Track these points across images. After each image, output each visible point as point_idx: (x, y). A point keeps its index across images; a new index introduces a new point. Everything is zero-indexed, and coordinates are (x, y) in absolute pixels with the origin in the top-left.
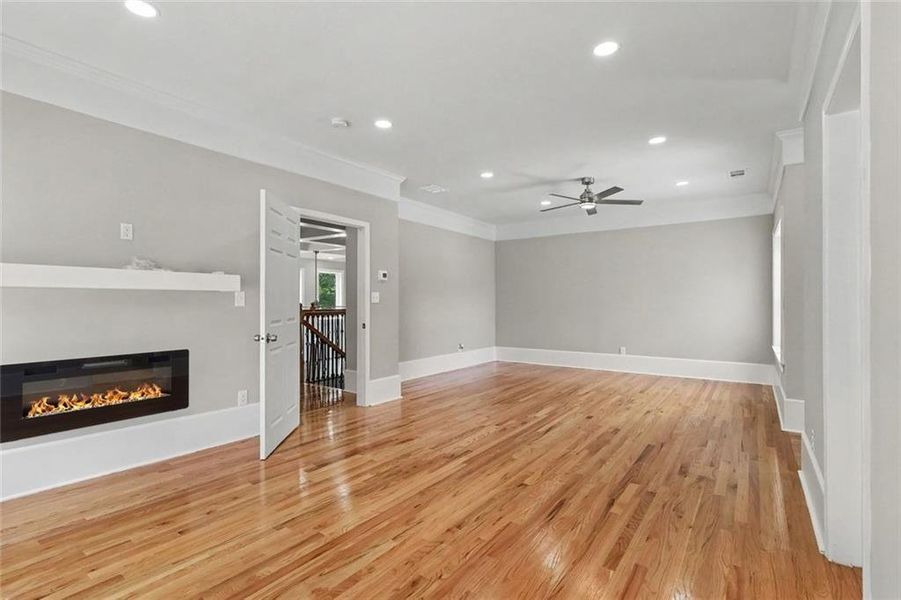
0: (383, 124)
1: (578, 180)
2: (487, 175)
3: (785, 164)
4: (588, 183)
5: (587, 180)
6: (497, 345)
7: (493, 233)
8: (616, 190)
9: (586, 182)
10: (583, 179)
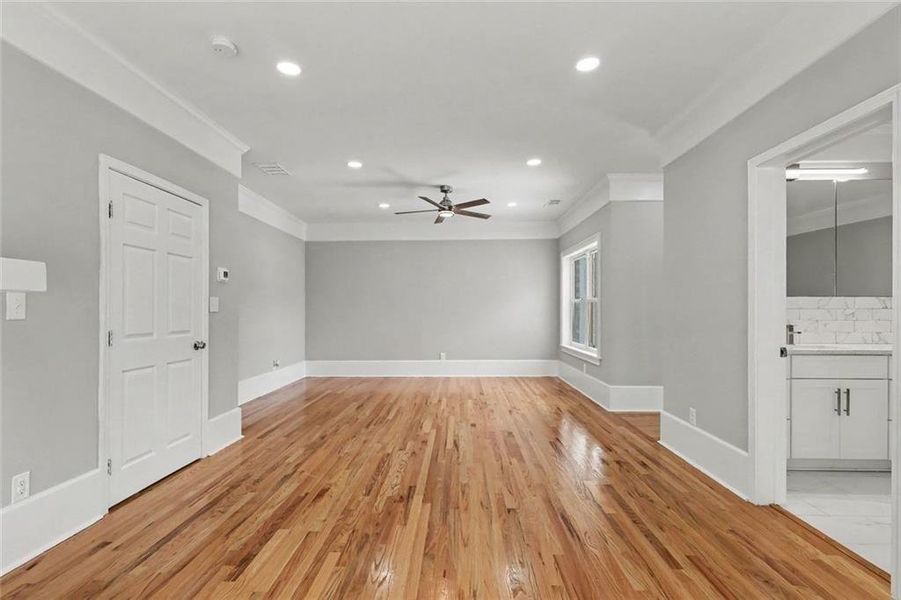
0: (289, 69)
1: (437, 187)
2: (355, 165)
3: (611, 199)
4: (445, 192)
5: (446, 189)
6: (306, 359)
7: (303, 233)
8: (484, 201)
9: (444, 190)
10: (442, 187)
